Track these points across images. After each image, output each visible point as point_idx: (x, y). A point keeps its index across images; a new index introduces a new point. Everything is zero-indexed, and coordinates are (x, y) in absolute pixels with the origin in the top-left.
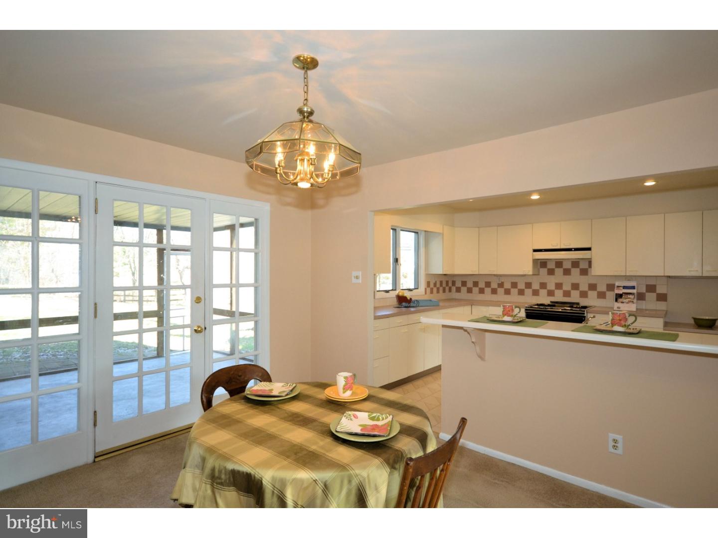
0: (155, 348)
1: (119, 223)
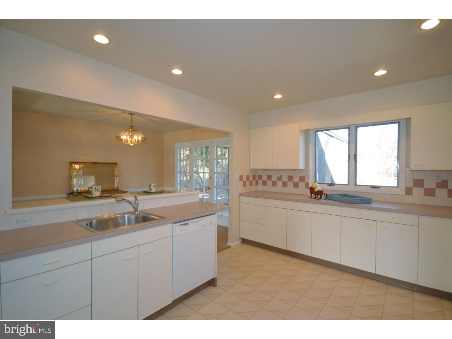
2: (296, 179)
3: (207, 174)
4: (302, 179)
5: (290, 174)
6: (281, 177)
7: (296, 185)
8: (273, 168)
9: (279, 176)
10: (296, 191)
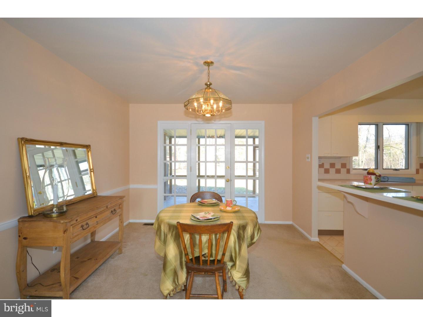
0: (252, 191)
1: (237, 137)
2: (338, 166)
3: (223, 165)
4: (344, 165)
5: (332, 161)
6: (323, 164)
7: (338, 171)
8: (332, 156)
9: (321, 163)
10: (338, 176)
